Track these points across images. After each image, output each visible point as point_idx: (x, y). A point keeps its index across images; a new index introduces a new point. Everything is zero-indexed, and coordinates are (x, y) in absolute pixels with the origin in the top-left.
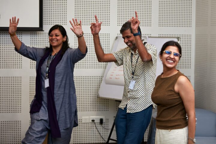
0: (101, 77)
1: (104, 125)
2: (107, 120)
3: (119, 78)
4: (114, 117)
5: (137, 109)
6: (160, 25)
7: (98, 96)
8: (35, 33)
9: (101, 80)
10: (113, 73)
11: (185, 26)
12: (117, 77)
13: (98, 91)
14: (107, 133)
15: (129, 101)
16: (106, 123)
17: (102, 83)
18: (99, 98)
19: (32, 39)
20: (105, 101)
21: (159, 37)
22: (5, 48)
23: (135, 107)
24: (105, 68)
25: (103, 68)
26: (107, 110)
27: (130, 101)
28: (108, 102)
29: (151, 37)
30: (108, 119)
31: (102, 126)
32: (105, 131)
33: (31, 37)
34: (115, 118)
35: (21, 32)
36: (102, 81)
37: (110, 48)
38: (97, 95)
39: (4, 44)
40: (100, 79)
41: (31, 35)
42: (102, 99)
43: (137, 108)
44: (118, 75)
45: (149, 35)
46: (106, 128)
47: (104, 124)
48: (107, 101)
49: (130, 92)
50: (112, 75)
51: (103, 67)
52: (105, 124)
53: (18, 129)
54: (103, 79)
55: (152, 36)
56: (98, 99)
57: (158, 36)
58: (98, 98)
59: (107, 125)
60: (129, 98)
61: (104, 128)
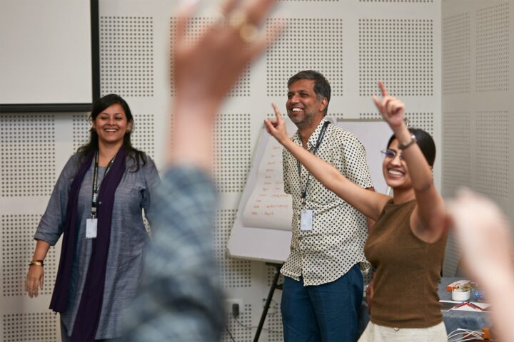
0: (233, 211)
1: (242, 318)
2: (248, 308)
3: (273, 214)
4: (264, 300)
5: (328, 275)
6: (362, 93)
7: (226, 253)
8: (82, 116)
9: (233, 219)
10: (259, 201)
11: (419, 93)
12: (269, 210)
13: (226, 243)
14: (248, 335)
15: (304, 260)
16: (246, 313)
17: (235, 225)
18: (230, 258)
19: (76, 131)
20: (244, 264)
21: (360, 120)
22: (18, 152)
23: (321, 273)
24: (242, 191)
25: (238, 191)
26: (248, 284)
27: (306, 258)
28: (250, 266)
29: (342, 120)
30: (250, 306)
31: (238, 320)
32: (244, 331)
33: (74, 124)
34: (265, 302)
35: (51, 114)
36: (236, 221)
37: (252, 145)
38: (224, 253)
39: (15, 141)
40: (231, 217)
41: (74, 120)
42: (236, 261)
43: (326, 273)
44: (272, 206)
45: (338, 114)
46: (246, 326)
47: (240, 316)
48: (248, 264)
49: (304, 239)
50: (258, 207)
51: (236, 189)
52: (244, 316)
53: (51, 330)
54: (238, 215)
55: (344, 117)
56: (228, 260)
57: (358, 117)
58: (226, 258)
59: (248, 319)
60: (302, 252)
61: (242, 326)
